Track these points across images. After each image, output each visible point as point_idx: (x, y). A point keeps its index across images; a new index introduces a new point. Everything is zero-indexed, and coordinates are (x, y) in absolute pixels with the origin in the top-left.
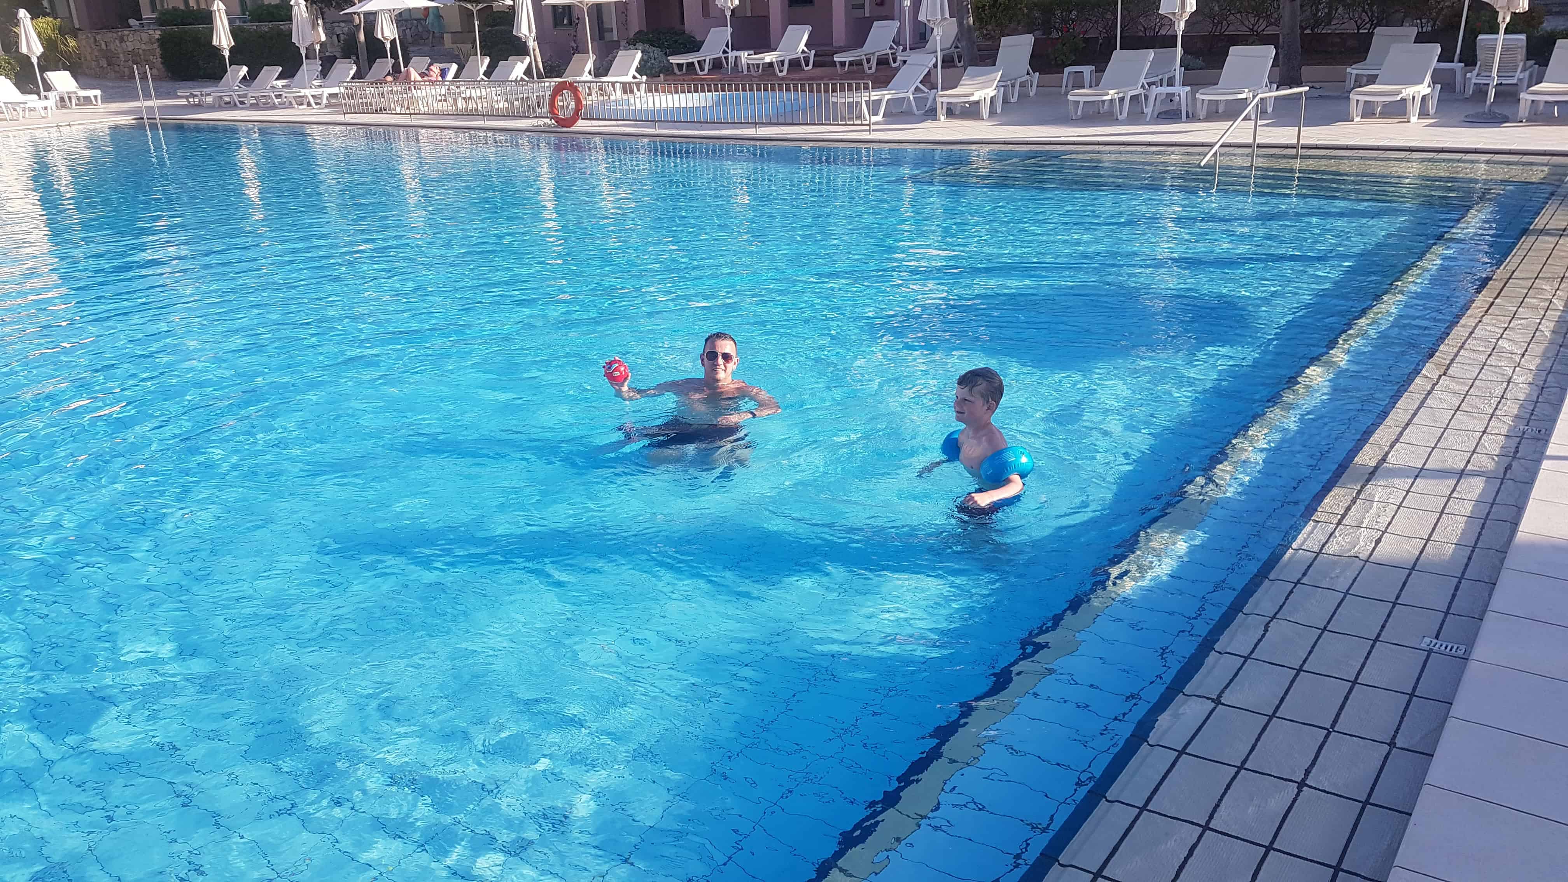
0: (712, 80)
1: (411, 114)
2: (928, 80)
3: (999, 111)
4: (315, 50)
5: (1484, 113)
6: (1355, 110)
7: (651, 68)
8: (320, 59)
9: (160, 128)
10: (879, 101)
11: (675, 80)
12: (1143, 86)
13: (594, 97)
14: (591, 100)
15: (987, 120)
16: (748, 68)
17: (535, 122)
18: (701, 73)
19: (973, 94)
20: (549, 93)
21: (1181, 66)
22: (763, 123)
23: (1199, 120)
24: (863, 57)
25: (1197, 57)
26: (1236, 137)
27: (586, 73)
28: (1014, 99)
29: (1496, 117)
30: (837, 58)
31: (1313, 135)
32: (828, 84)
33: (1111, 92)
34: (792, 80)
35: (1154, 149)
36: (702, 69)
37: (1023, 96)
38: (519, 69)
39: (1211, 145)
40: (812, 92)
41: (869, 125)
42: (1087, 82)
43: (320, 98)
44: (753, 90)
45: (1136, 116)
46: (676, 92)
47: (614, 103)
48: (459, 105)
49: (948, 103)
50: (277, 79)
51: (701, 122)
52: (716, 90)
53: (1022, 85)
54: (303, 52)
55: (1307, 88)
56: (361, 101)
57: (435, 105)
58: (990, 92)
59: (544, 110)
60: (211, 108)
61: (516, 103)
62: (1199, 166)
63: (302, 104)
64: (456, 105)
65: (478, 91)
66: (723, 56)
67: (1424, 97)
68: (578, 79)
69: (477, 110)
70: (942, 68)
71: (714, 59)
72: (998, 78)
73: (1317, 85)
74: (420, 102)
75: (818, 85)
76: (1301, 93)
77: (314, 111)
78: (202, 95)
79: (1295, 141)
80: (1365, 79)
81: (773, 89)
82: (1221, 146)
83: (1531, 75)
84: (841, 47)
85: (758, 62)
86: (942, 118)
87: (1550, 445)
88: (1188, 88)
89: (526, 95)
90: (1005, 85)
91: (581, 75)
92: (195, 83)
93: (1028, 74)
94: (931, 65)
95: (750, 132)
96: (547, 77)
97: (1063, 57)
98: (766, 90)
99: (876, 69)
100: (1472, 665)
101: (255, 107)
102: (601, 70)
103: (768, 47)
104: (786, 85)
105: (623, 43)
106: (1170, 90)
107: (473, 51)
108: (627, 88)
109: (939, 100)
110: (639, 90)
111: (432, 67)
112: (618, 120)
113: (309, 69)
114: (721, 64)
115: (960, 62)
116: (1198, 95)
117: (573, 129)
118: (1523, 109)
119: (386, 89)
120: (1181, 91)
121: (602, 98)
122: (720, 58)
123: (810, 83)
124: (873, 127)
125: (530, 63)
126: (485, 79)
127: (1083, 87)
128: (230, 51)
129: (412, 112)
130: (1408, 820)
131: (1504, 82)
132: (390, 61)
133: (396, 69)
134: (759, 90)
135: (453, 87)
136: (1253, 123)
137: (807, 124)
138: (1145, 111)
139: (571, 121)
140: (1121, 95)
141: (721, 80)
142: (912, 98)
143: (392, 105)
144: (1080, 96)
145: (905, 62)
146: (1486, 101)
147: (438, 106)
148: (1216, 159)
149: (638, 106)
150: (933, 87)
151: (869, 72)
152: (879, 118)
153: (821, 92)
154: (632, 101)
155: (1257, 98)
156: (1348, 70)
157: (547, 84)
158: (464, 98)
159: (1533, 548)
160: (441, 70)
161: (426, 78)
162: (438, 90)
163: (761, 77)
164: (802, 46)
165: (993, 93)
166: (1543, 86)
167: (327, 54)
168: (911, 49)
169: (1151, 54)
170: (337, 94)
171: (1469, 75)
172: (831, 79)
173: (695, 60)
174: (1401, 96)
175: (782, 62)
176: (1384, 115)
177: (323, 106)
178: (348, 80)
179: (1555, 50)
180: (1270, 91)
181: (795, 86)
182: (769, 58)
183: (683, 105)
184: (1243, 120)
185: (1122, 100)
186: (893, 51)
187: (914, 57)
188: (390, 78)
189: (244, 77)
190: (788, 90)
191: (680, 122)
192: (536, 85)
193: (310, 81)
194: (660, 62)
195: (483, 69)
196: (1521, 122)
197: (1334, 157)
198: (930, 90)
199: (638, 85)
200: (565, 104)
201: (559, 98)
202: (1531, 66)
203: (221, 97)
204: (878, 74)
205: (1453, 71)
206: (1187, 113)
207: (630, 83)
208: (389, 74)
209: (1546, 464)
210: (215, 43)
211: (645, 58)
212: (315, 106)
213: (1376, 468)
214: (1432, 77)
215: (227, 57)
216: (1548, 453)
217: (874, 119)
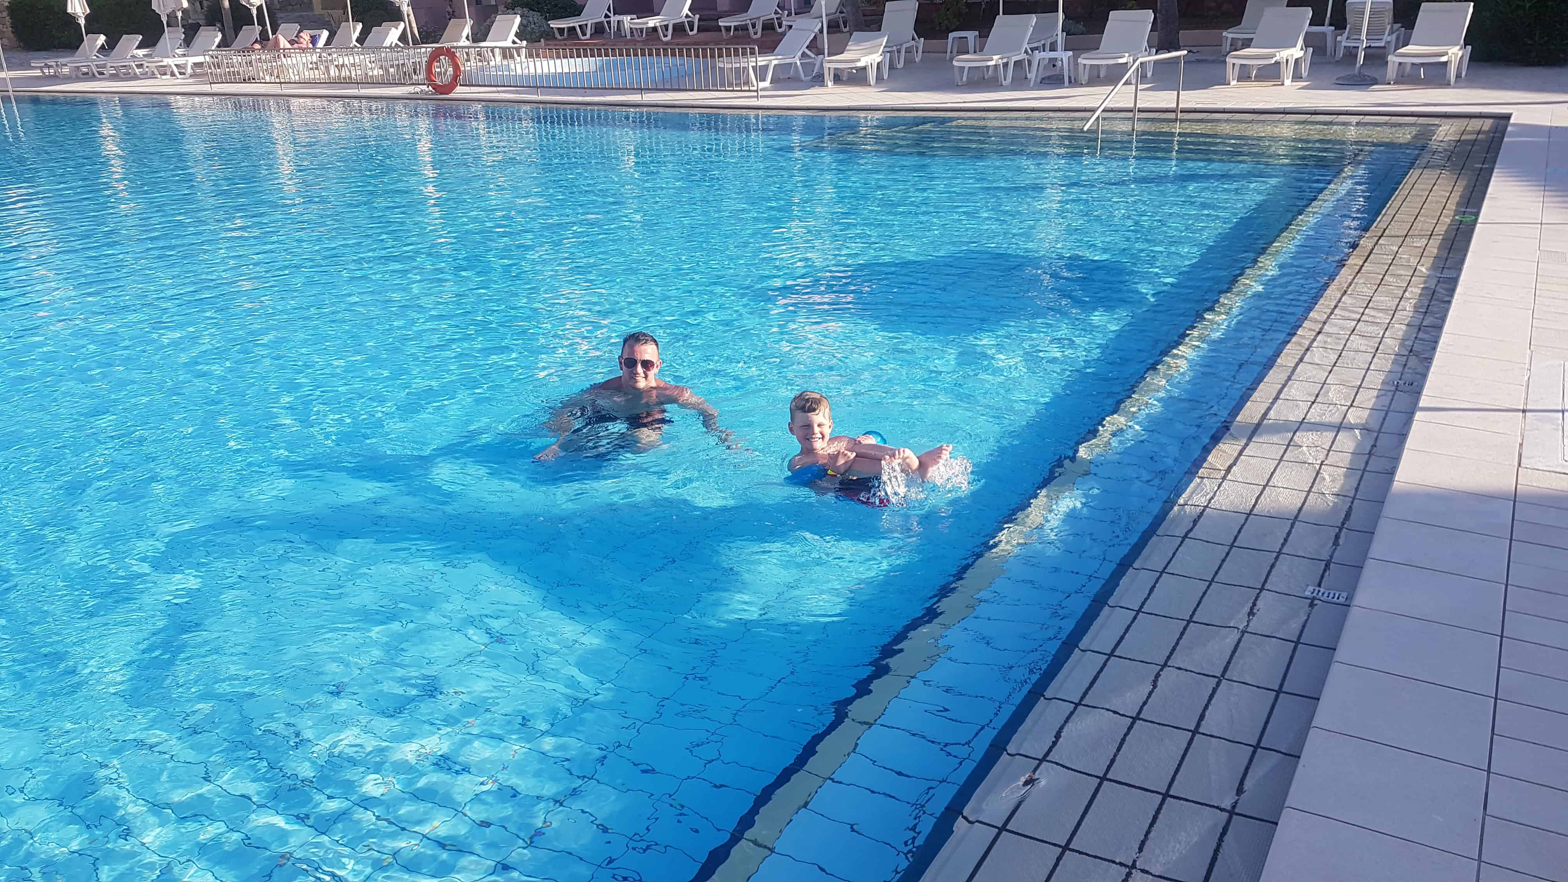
0: (595, 44)
1: (281, 83)
2: (815, 46)
3: (886, 77)
4: (177, 17)
5: (1354, 76)
6: (1231, 74)
7: (532, 33)
8: (183, 26)
9: (13, 100)
10: (766, 67)
11: (556, 45)
12: (1026, 52)
13: (472, 63)
14: (469, 66)
15: (874, 87)
16: (632, 32)
17: (411, 89)
18: (583, 38)
19: (859, 60)
20: (426, 59)
21: (1063, 31)
22: (649, 89)
23: (1081, 85)
24: (748, 22)
25: (1078, 22)
26: (1118, 102)
27: (464, 39)
28: (901, 65)
29: (1366, 80)
30: (722, 23)
31: (1192, 99)
32: (714, 49)
33: (995, 57)
34: (678, 44)
35: (1037, 114)
36: (584, 34)
37: (909, 62)
38: (393, 35)
39: (1093, 110)
40: (698, 57)
41: (757, 91)
42: (971, 49)
43: (184, 68)
44: (637, 55)
45: (1020, 82)
46: (558, 57)
47: (494, 69)
48: (332, 73)
49: (835, 69)
50: (138, 48)
51: (584, 88)
52: (600, 55)
53: (908, 51)
54: (164, 20)
55: (1185, 52)
56: (227, 70)
57: (307, 73)
58: (876, 58)
59: (421, 77)
60: (67, 79)
61: (391, 70)
62: (1082, 131)
63: (165, 74)
64: (329, 74)
65: (351, 58)
66: (605, 20)
67: (1297, 61)
68: (455, 44)
69: (350, 78)
70: (828, 33)
71: (596, 23)
72: (884, 44)
73: (1194, 49)
74: (291, 71)
75: (704, 50)
76: (1180, 56)
77: (179, 81)
78: (57, 65)
79: (1175, 105)
80: (1240, 43)
81: (658, 55)
82: (1103, 111)
83: (1398, 39)
84: (726, 12)
85: (641, 26)
86: (830, 84)
87: (1423, 397)
88: (1070, 53)
89: (401, 62)
90: (892, 51)
91: (458, 41)
92: (50, 53)
93: (913, 39)
94: (816, 30)
95: (636, 98)
96: (423, 43)
97: (946, 22)
98: (650, 55)
99: (762, 35)
100: (1355, 613)
101: (115, 77)
102: (479, 35)
103: (652, 12)
104: (669, 50)
105: (501, 8)
106: (1053, 55)
107: (344, 17)
108: (506, 53)
109: (826, 65)
110: (519, 55)
111: (302, 34)
112: (498, 86)
113: (172, 37)
114: (603, 28)
115: (845, 27)
116: (1079, 60)
117: (449, 96)
118: (1391, 71)
119: (253, 57)
120: (1064, 56)
121: (481, 64)
122: (602, 23)
123: (695, 48)
124: (760, 93)
125: (405, 29)
126: (359, 45)
127: (968, 53)
128: (86, 18)
129: (282, 81)
130: (1298, 762)
131: (1373, 45)
132: (258, 28)
133: (264, 38)
134: (643, 55)
135: (325, 55)
136: (1134, 87)
137: (693, 90)
138: (1029, 76)
139: (449, 88)
140: (1005, 60)
141: (604, 45)
142: (799, 64)
143: (261, 74)
144: (964, 61)
145: (790, 27)
146: (1356, 64)
147: (308, 75)
148: (1098, 123)
149: (519, 71)
150: (820, 52)
151: (755, 37)
152: (766, 84)
153: (707, 57)
154: (513, 66)
155: (1138, 63)
156: (1224, 34)
157: (423, 50)
158: (336, 66)
159: (1408, 496)
160: (311, 37)
161: (296, 46)
162: (309, 58)
163: (645, 42)
164: (686, 11)
165: (879, 59)
166: (1410, 49)
167: (190, 21)
168: (796, 14)
169: (1033, 19)
170: (202, 63)
171: (1339, 38)
172: (717, 44)
173: (576, 25)
174: (1275, 59)
175: (666, 27)
176: (1259, 78)
177: (187, 76)
178: (213, 48)
179: (1420, 13)
180: (1149, 55)
181: (681, 51)
182: (652, 22)
183: (566, 70)
184: (1124, 84)
185: (1006, 65)
186: (778, 16)
187: (799, 22)
188: (257, 46)
189: (103, 47)
190: (673, 55)
191: (564, 87)
192: (412, 52)
193: (173, 50)
194: (540, 27)
195: (355, 35)
196: (1389, 84)
197: (1212, 121)
198: (817, 55)
199: (518, 50)
200: (443, 70)
201: (436, 64)
202: (1397, 30)
203: (78, 67)
204: (764, 39)
205: (1324, 34)
206: (1070, 78)
207: (509, 48)
208: (256, 41)
209: (1419, 415)
210: (69, 10)
211: (525, 22)
212: (179, 76)
213: (1259, 425)
214: (1304, 40)
215: (83, 25)
216: (1420, 405)
217: (762, 85)
